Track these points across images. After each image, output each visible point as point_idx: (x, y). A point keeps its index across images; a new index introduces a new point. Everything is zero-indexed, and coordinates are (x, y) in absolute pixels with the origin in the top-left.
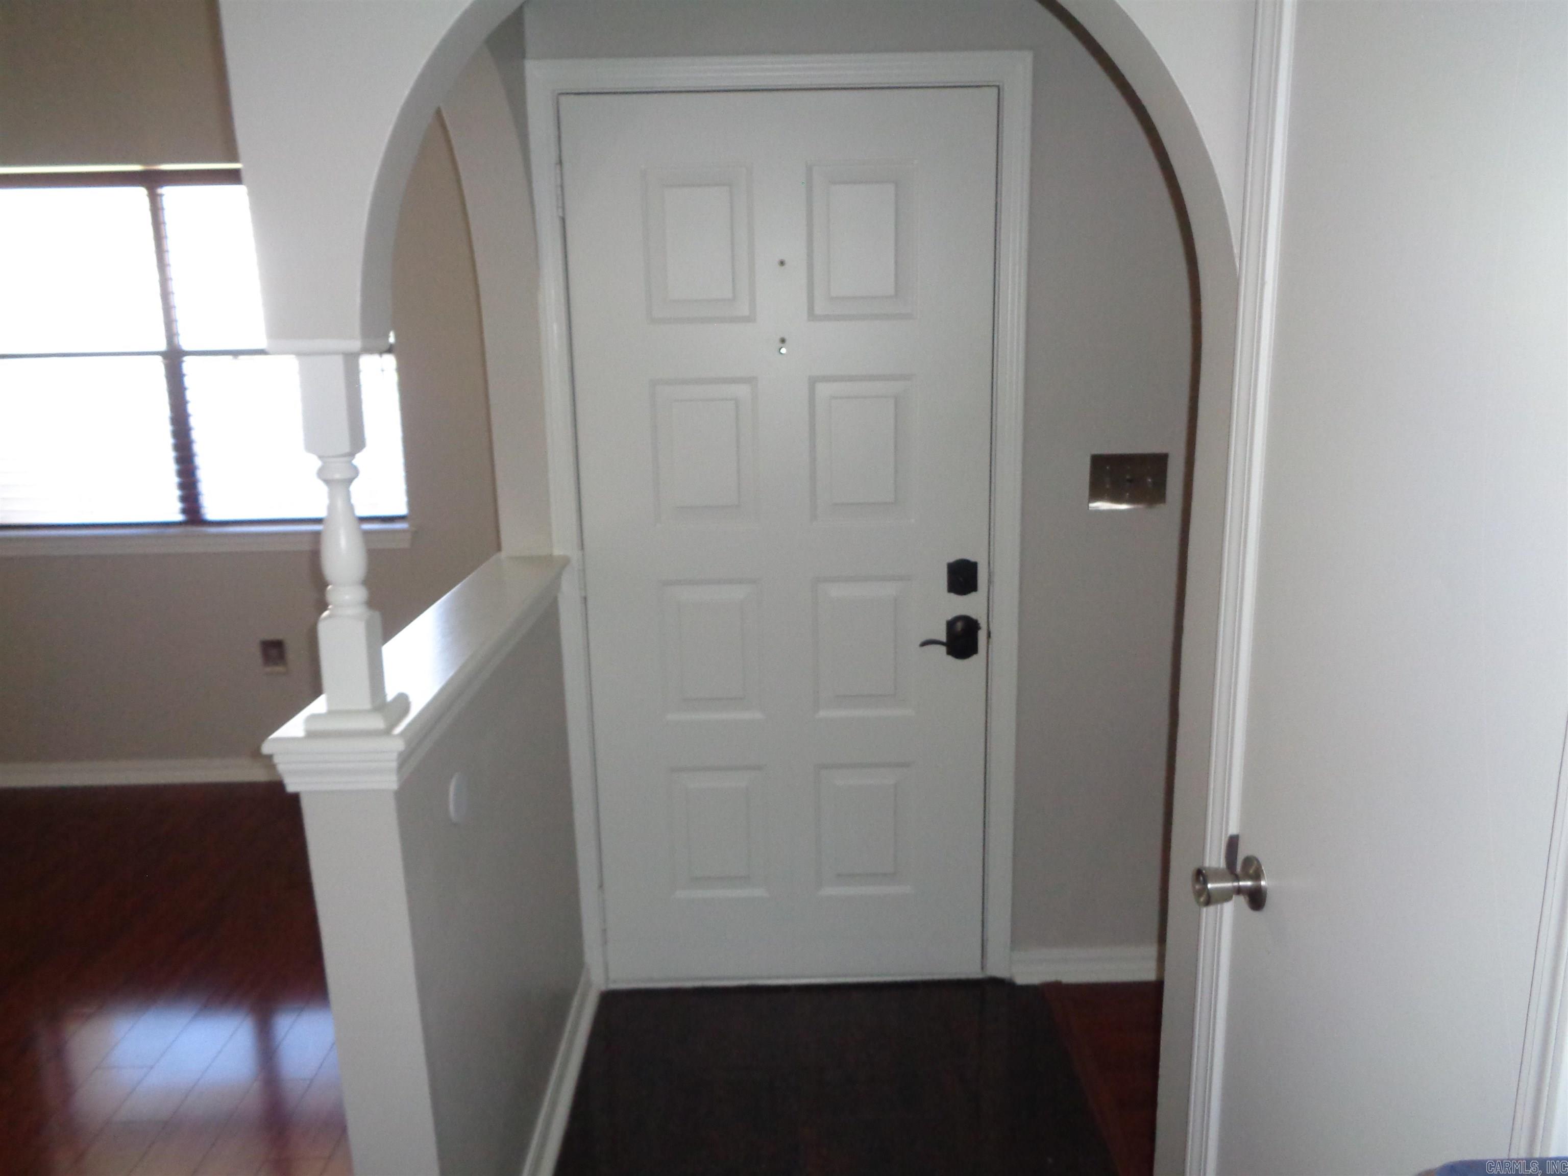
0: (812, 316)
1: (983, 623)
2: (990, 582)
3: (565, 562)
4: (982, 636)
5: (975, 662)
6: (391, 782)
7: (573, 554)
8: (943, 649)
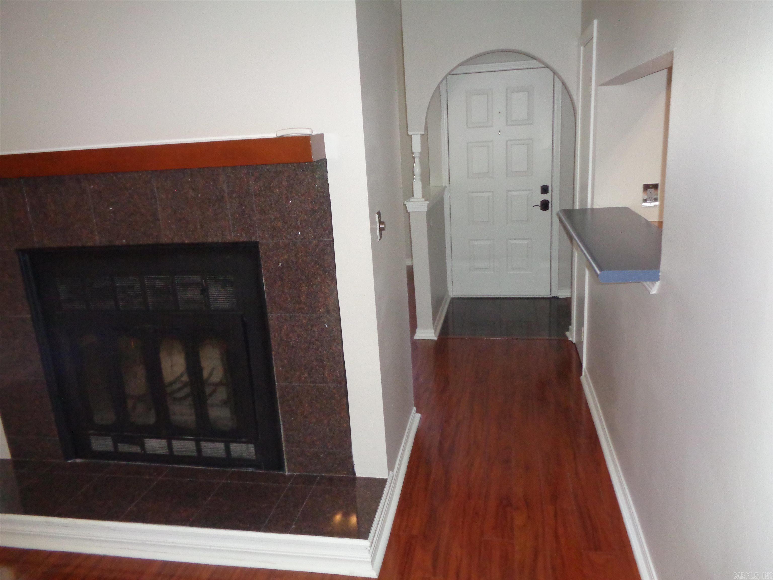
0: (507, 125)
1: (550, 201)
2: (552, 191)
3: (445, 187)
4: (550, 205)
5: (548, 211)
6: (426, 210)
7: (447, 185)
8: (540, 208)
